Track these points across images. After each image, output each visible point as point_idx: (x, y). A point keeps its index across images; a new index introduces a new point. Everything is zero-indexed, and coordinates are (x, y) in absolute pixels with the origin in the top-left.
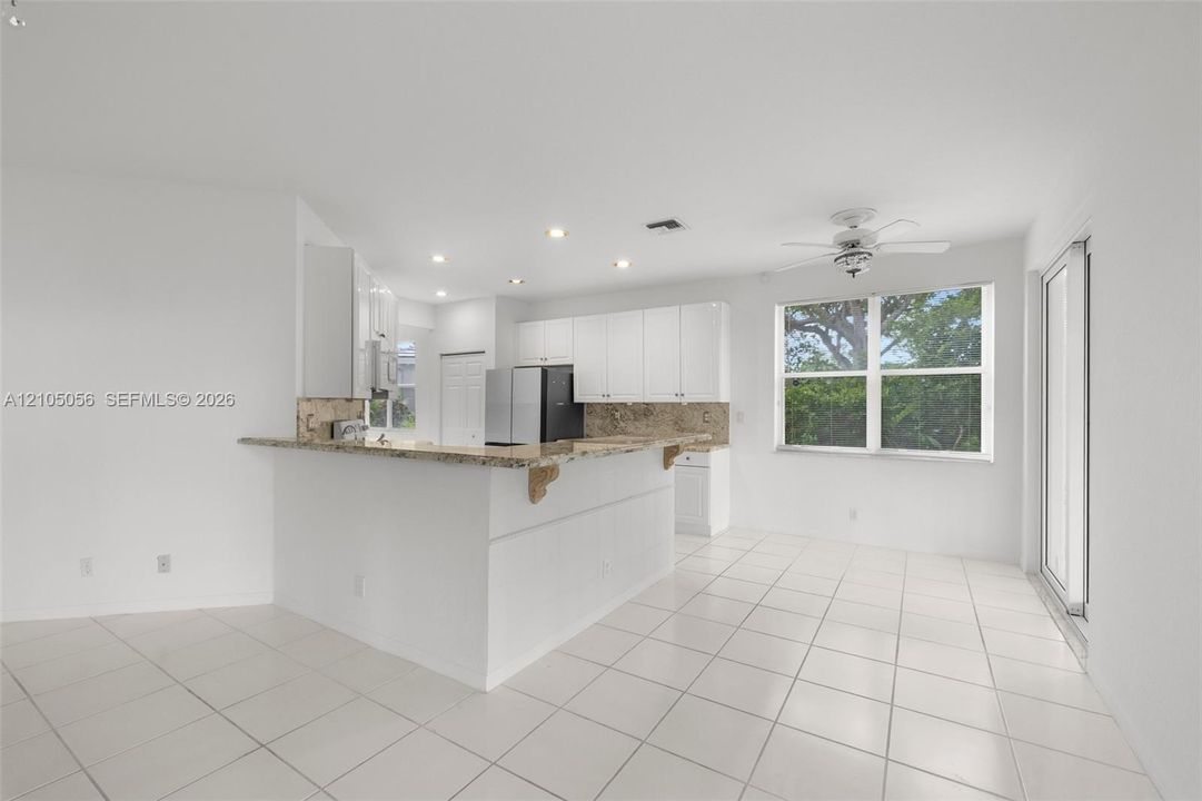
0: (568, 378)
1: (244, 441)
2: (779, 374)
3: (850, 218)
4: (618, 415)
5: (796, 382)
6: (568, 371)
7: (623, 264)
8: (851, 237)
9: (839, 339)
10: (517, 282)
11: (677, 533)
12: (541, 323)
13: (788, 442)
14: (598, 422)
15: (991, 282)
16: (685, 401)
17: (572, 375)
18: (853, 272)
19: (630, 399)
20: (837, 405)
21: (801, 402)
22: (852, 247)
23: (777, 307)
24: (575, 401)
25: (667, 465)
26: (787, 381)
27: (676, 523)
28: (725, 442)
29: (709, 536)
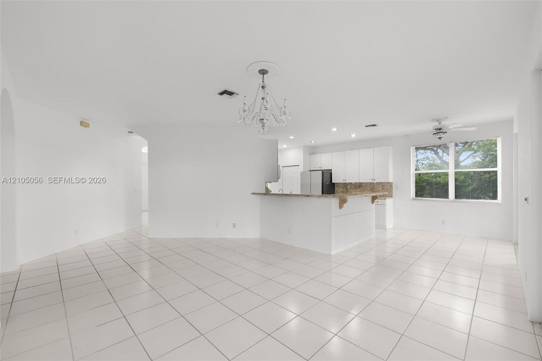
0: (330, 174)
1: (253, 193)
2: (413, 172)
3: (439, 121)
4: (348, 187)
5: (420, 174)
6: (330, 172)
7: (353, 136)
8: (440, 127)
9: (443, 153)
10: (313, 142)
11: (376, 228)
12: (319, 155)
13: (417, 196)
14: (341, 190)
15: (500, 137)
16: (375, 182)
17: (331, 173)
18: (440, 138)
19: (353, 181)
20: (439, 183)
21: (423, 182)
22: (439, 131)
23: (412, 147)
24: (333, 182)
25: (373, 202)
26: (416, 174)
27: (376, 225)
28: (391, 196)
29: (385, 229)
